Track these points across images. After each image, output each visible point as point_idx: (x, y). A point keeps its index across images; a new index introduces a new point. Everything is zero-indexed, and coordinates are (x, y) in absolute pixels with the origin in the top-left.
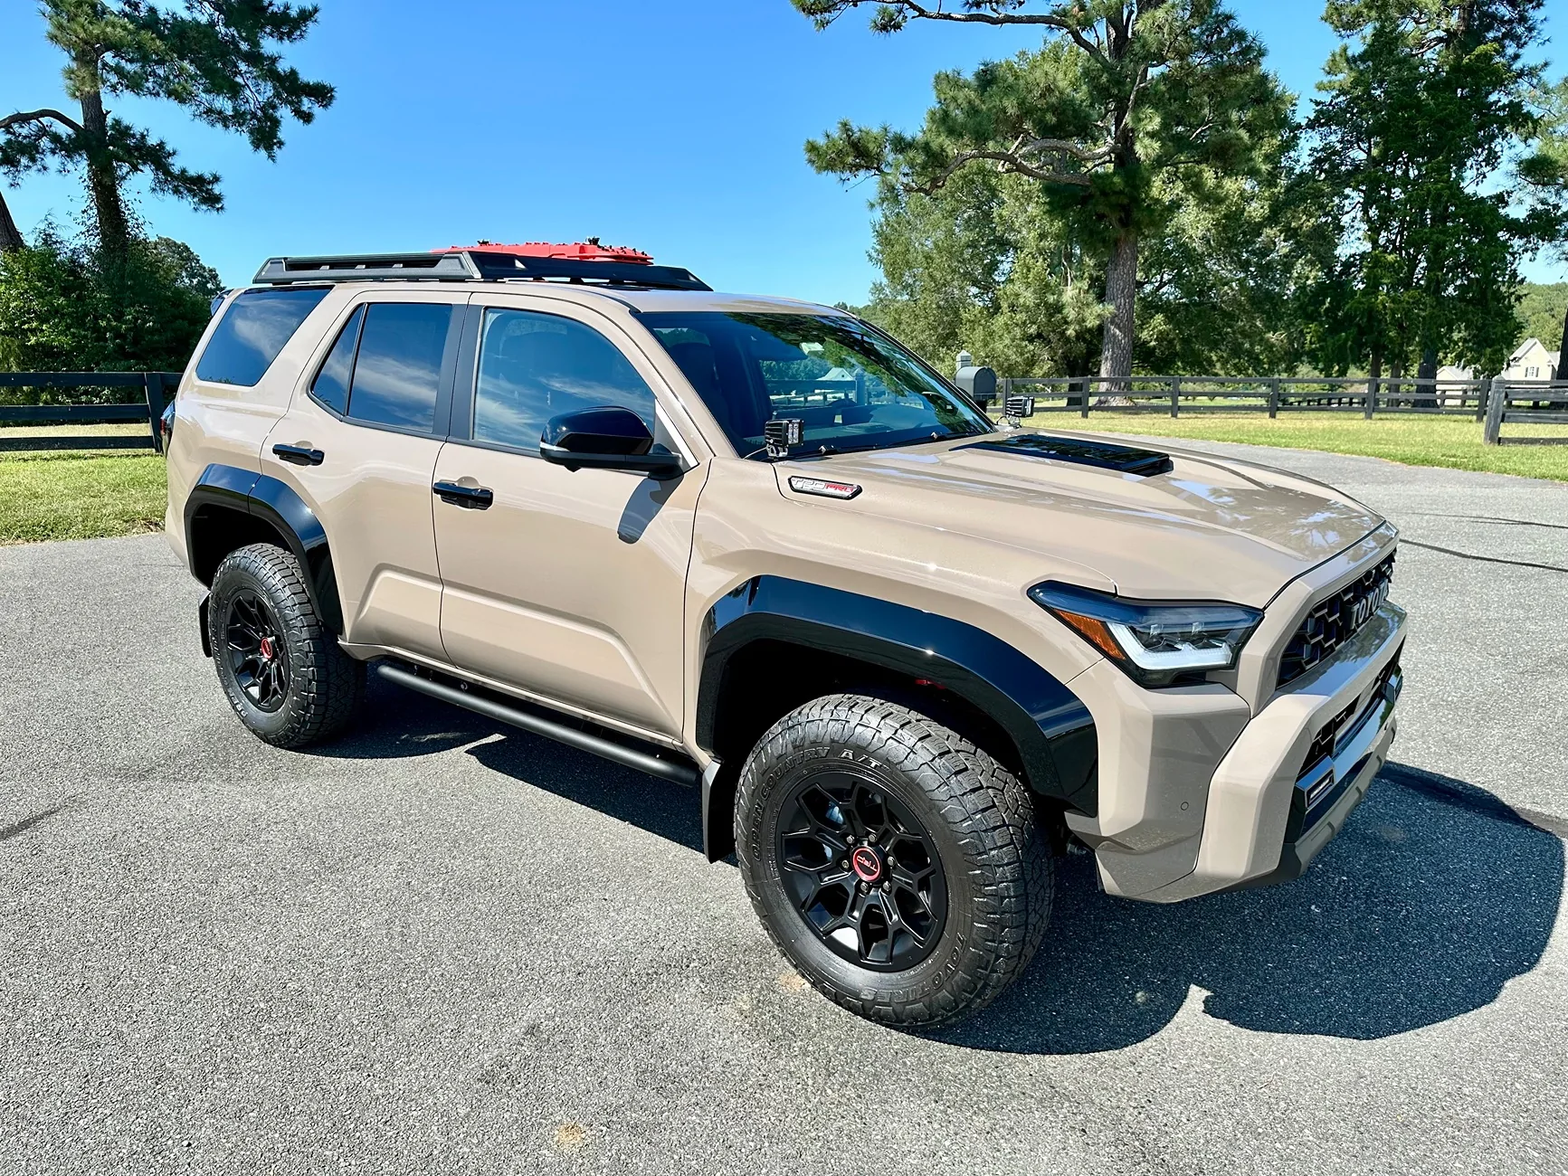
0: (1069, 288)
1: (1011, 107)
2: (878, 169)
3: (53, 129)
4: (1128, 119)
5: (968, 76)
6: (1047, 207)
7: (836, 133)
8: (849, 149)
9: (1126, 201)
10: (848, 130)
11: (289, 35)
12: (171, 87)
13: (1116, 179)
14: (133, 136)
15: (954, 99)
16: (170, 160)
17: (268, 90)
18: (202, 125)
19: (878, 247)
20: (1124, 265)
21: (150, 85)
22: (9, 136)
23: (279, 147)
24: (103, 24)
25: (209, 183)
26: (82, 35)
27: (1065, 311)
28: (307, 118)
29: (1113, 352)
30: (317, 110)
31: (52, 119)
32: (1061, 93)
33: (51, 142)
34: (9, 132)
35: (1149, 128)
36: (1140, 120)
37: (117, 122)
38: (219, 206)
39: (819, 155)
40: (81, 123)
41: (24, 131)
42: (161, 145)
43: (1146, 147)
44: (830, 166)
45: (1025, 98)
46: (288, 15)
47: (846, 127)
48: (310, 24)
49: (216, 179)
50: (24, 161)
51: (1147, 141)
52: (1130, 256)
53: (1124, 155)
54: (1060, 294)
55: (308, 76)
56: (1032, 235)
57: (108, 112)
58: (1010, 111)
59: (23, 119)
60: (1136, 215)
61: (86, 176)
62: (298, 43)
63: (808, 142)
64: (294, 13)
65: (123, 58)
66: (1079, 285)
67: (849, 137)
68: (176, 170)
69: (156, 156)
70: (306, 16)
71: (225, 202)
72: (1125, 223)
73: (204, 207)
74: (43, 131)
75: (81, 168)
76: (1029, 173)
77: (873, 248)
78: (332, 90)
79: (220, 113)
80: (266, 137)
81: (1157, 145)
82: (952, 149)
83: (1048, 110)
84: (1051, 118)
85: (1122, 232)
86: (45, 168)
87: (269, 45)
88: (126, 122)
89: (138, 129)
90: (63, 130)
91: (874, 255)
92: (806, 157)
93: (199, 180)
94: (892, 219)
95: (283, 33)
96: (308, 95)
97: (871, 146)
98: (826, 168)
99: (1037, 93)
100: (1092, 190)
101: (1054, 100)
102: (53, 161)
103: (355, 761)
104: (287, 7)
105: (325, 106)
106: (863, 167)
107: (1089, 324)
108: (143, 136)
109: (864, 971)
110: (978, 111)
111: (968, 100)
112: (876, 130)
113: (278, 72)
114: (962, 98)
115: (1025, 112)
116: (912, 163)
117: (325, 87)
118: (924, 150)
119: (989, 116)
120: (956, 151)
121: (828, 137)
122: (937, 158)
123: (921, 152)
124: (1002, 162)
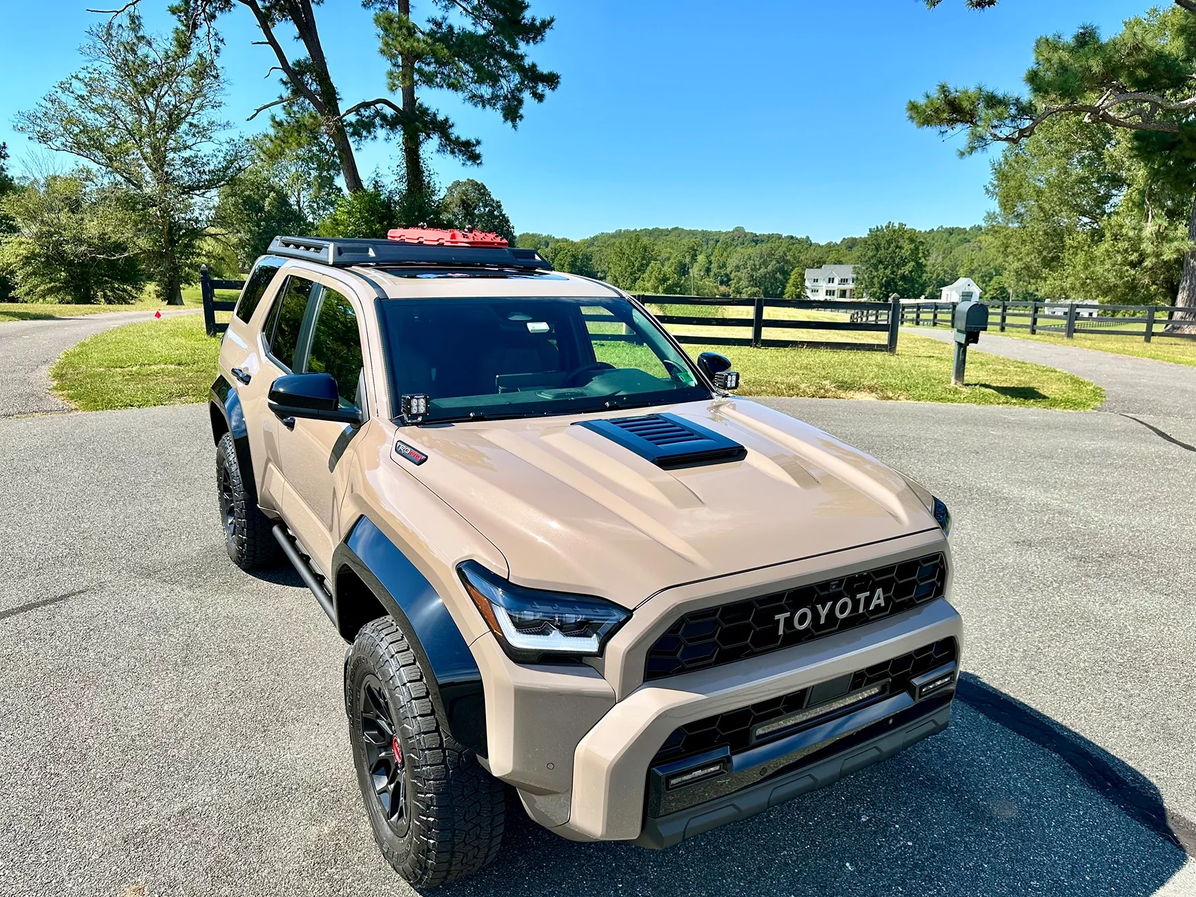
0: (1149, 224)
1: (1096, 66)
2: (972, 122)
3: (384, 111)
5: (1069, 39)
6: (1135, 152)
7: (935, 93)
8: (946, 108)
10: (945, 91)
11: (534, 38)
12: (451, 80)
14: (428, 115)
15: (1049, 60)
16: (450, 131)
17: (516, 78)
18: (469, 105)
19: (996, 183)
21: (438, 80)
22: (358, 117)
23: (520, 120)
24: (412, 40)
25: (474, 145)
26: (399, 49)
27: (1143, 246)
28: (540, 98)
29: (1191, 284)
30: (548, 92)
31: (383, 105)
32: (1150, 51)
33: (381, 120)
34: (358, 114)
37: (421, 105)
38: (479, 162)
39: (918, 112)
40: (401, 106)
41: (367, 114)
42: (446, 120)
44: (927, 121)
45: (1111, 57)
46: (535, 25)
47: (944, 90)
48: (547, 31)
49: (478, 143)
50: (364, 133)
54: (1140, 230)
55: (544, 69)
57: (418, 99)
58: (1095, 69)
59: (366, 105)
61: (401, 142)
62: (539, 44)
63: (910, 102)
64: (538, 23)
65: (423, 62)
66: (1160, 222)
67: (946, 96)
68: (453, 137)
69: (442, 128)
70: (546, 25)
71: (484, 159)
73: (469, 163)
74: (378, 113)
75: (398, 137)
77: (990, 183)
78: (558, 77)
79: (482, 97)
80: (512, 113)
82: (1041, 106)
83: (1137, 67)
84: (1142, 73)
86: (375, 137)
87: (523, 48)
88: (426, 105)
89: (433, 110)
90: (389, 111)
91: (991, 188)
92: (908, 114)
93: (467, 144)
94: (1012, 159)
95: (530, 38)
96: (542, 81)
97: (965, 104)
98: (923, 124)
99: (1124, 52)
100: (1180, 137)
101: (1142, 57)
102: (381, 133)
103: (273, 585)
104: (534, 20)
105: (553, 89)
106: (957, 121)
107: (1165, 257)
108: (435, 115)
109: (389, 830)
110: (1067, 70)
111: (1061, 61)
112: (972, 90)
113: (524, 66)
114: (1055, 59)
115: (1113, 71)
116: (1000, 118)
117: (554, 75)
118: (1014, 104)
119: (1075, 75)
120: (1044, 106)
121: (928, 97)
122: (1025, 110)
123: (1011, 106)
124: (1089, 114)
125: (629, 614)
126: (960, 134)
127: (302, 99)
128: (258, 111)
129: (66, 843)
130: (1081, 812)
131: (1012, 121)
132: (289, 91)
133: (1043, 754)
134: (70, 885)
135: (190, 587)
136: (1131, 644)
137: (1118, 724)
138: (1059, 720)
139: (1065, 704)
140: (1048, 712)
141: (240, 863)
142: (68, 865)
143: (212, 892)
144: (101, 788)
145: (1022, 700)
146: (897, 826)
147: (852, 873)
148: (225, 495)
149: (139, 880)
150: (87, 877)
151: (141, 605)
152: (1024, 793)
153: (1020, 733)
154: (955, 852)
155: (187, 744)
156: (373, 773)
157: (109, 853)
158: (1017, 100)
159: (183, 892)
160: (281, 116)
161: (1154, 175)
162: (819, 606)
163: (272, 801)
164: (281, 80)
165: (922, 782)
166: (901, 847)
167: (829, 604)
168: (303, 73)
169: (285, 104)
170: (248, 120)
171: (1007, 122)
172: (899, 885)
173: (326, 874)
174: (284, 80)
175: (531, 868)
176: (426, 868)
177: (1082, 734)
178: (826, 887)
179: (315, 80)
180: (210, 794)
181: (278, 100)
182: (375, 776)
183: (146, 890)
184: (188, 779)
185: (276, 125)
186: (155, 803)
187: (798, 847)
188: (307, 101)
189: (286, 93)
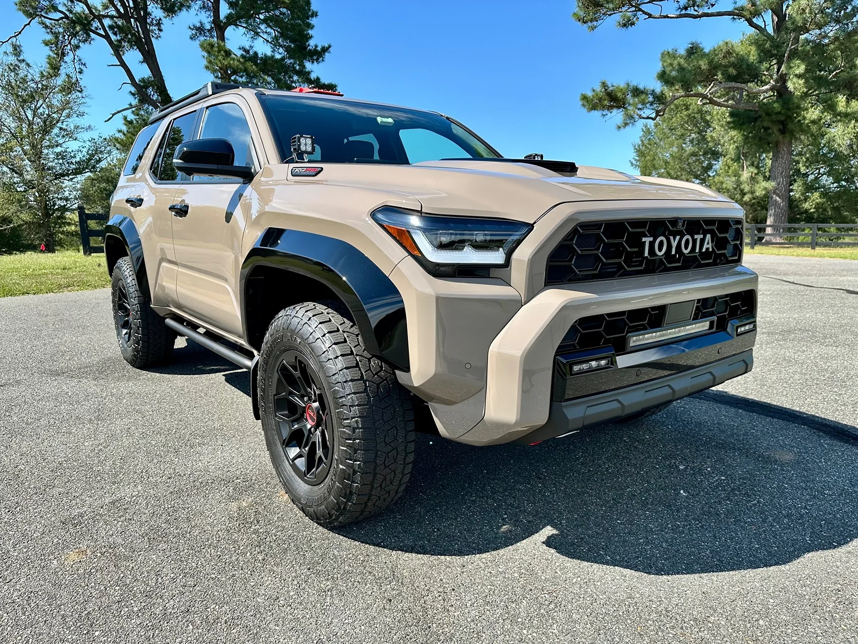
0: (745, 172)
1: (704, 65)
2: (624, 107)
4: (783, 68)
5: (682, 51)
6: (731, 125)
7: (598, 88)
8: (607, 97)
9: (783, 118)
10: (605, 86)
11: (317, 60)
13: (776, 105)
15: (671, 65)
19: (637, 158)
20: (782, 158)
24: (229, 59)
26: (220, 65)
27: (742, 187)
29: (775, 211)
32: (737, 55)
35: (797, 72)
36: (791, 68)
39: (588, 101)
43: (794, 83)
44: (594, 107)
45: (713, 59)
46: (317, 50)
47: (604, 85)
48: (327, 54)
51: (795, 80)
52: (786, 152)
53: (782, 91)
54: (740, 176)
55: (325, 80)
56: (732, 147)
58: (703, 67)
60: (790, 126)
62: (321, 64)
63: (582, 94)
64: (319, 49)
65: (238, 75)
66: (751, 170)
67: (606, 90)
70: (325, 50)
72: (783, 132)
76: (719, 105)
77: (634, 158)
78: (336, 86)
81: (802, 82)
82: (669, 94)
83: (729, 67)
84: (733, 71)
85: (781, 137)
87: (308, 66)
91: (634, 162)
92: (581, 103)
94: (646, 142)
95: (314, 60)
97: (619, 94)
99: (721, 56)
100: (760, 113)
101: (732, 59)
103: (164, 375)
104: (316, 46)
106: (614, 107)
107: (758, 194)
109: (306, 485)
110: (684, 69)
111: (679, 64)
112: (622, 85)
113: (310, 79)
114: (676, 62)
115: (714, 68)
116: (643, 103)
117: (333, 85)
118: (651, 94)
119: (690, 72)
120: (671, 94)
121: (594, 91)
122: (659, 99)
123: (649, 96)
124: (701, 99)
125: (530, 227)
126: (617, 116)
127: (147, 106)
128: (113, 115)
129: (8, 528)
130: (840, 454)
131: (651, 105)
132: (137, 100)
133: (796, 427)
134: (16, 554)
135: (95, 380)
136: (826, 370)
137: (839, 408)
138: (797, 409)
139: (796, 401)
140: (787, 405)
141: (172, 529)
142: (12, 541)
143: (150, 548)
144: (36, 494)
145: (766, 401)
146: (709, 469)
147: (687, 497)
148: (120, 313)
149: (81, 546)
150: (31, 548)
151: (55, 391)
152: (792, 447)
153: (773, 417)
154: (759, 480)
155: (109, 463)
156: (287, 446)
157: (49, 532)
158: (653, 91)
159: (123, 550)
160: (131, 117)
161: (746, 138)
162: (672, 238)
163: (192, 491)
164: (131, 92)
165: (716, 446)
166: (717, 480)
167: (678, 238)
168: (147, 87)
169: (133, 109)
170: (106, 121)
171: (648, 105)
172: (726, 500)
173: (252, 530)
174: (133, 92)
175: (428, 512)
176: (351, 493)
177: (817, 415)
178: (670, 506)
179: (156, 92)
180: (135, 490)
181: (128, 106)
182: (287, 449)
183: (88, 551)
184: (114, 483)
185: (127, 123)
186: (87, 498)
187: (637, 485)
188: (151, 108)
189: (135, 102)
